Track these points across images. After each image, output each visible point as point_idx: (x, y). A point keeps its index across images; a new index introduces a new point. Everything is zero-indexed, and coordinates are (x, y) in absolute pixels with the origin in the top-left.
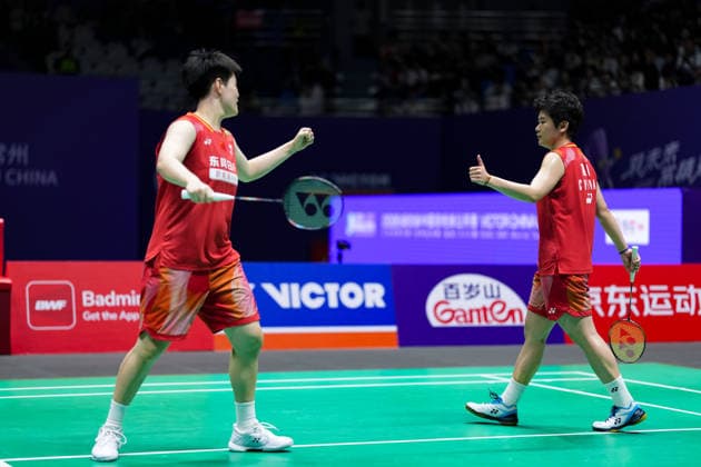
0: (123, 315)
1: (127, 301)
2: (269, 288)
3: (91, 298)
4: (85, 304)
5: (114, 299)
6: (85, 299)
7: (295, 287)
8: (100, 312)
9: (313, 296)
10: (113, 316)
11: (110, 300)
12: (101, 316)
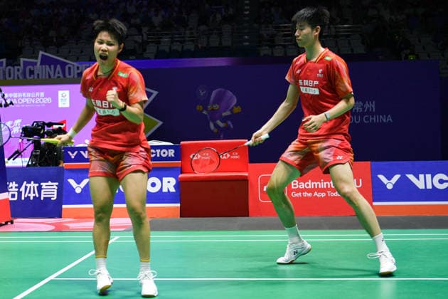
0: (316, 194)
1: (318, 185)
2: (411, 177)
3: (296, 184)
4: (293, 187)
5: (311, 184)
6: (293, 184)
7: (429, 176)
8: (302, 193)
9: (441, 181)
10: (310, 195)
11: (308, 185)
12: (302, 195)
